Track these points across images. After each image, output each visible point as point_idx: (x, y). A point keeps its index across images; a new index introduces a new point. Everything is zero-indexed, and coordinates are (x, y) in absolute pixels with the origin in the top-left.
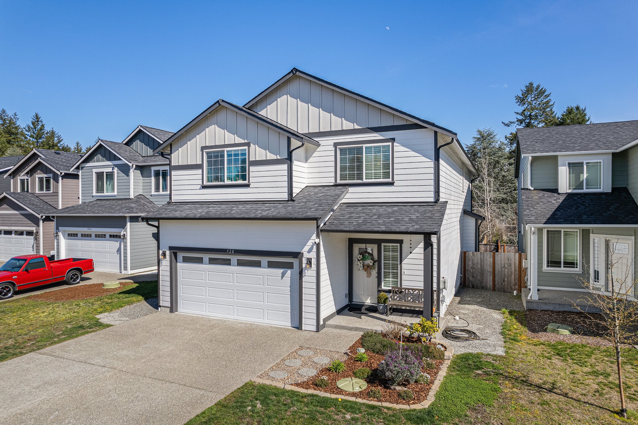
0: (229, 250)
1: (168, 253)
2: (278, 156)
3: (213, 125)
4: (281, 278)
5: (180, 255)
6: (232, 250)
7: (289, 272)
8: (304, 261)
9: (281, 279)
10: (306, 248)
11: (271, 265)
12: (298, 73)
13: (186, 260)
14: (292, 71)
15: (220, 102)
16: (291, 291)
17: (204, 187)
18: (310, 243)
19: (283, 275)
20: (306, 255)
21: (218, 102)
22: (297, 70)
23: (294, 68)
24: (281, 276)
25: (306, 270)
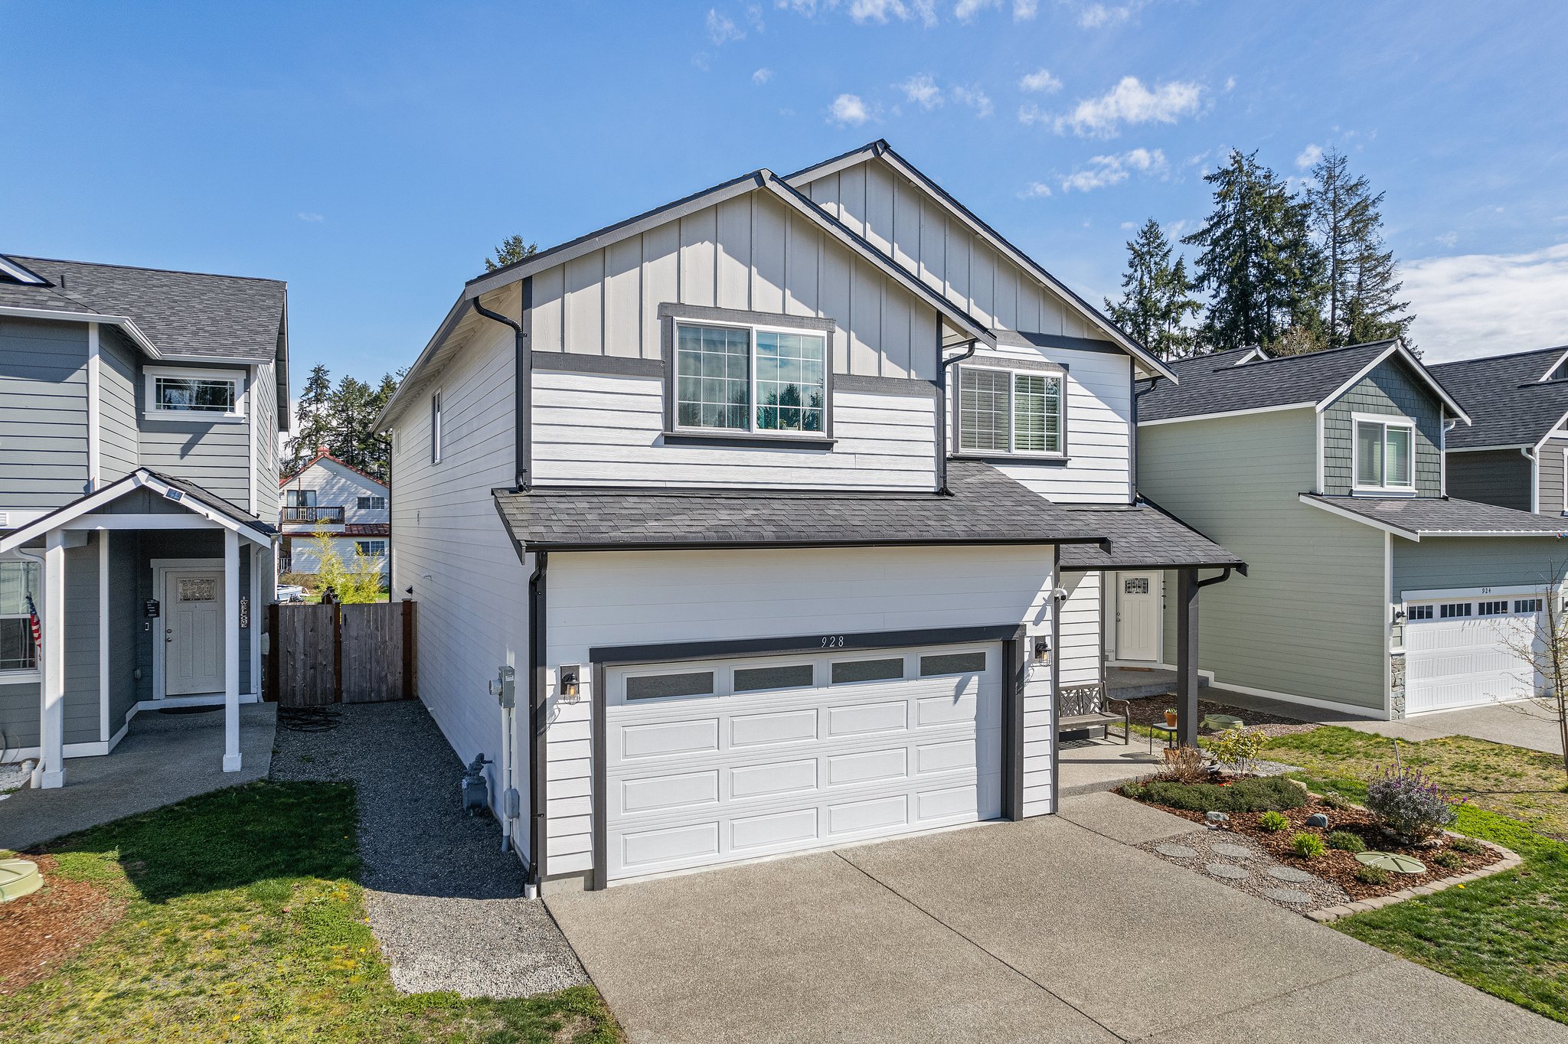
0: (828, 637)
1: (585, 674)
2: (913, 373)
3: (707, 243)
4: (952, 699)
5: (618, 677)
6: (837, 636)
7: (975, 679)
8: (1028, 646)
9: (952, 702)
10: (1031, 614)
11: (931, 668)
13: (637, 691)
14: (873, 146)
16: (978, 730)
17: (671, 440)
18: (1039, 599)
19: (959, 690)
20: (1032, 631)
21: (758, 176)
22: (886, 147)
23: (882, 141)
24: (953, 693)
25: (1030, 668)
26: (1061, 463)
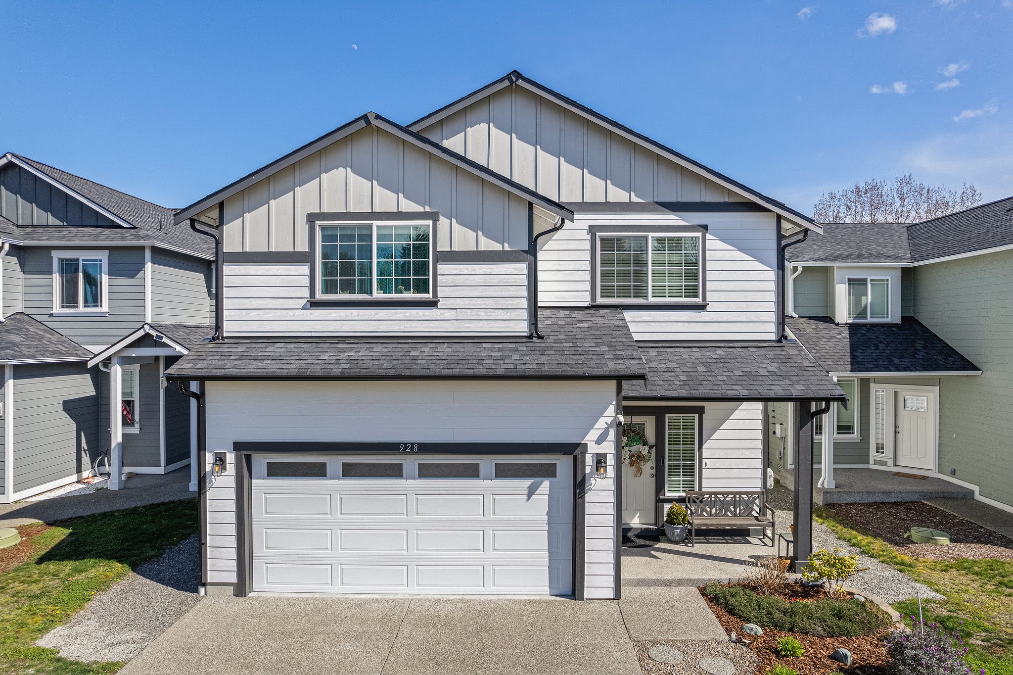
0: (405, 444)
1: (230, 458)
2: (506, 245)
3: (341, 169)
4: (525, 497)
5: (261, 461)
6: (413, 444)
7: (546, 484)
8: (589, 461)
9: (525, 500)
10: (591, 437)
11: (502, 472)
12: (520, 82)
13: (274, 471)
14: (508, 77)
15: (372, 118)
16: (549, 523)
17: (315, 304)
18: (601, 424)
19: (531, 491)
20: (593, 449)
21: (365, 117)
22: (519, 76)
23: (515, 71)
24: (526, 493)
25: (592, 479)
26: (702, 307)
